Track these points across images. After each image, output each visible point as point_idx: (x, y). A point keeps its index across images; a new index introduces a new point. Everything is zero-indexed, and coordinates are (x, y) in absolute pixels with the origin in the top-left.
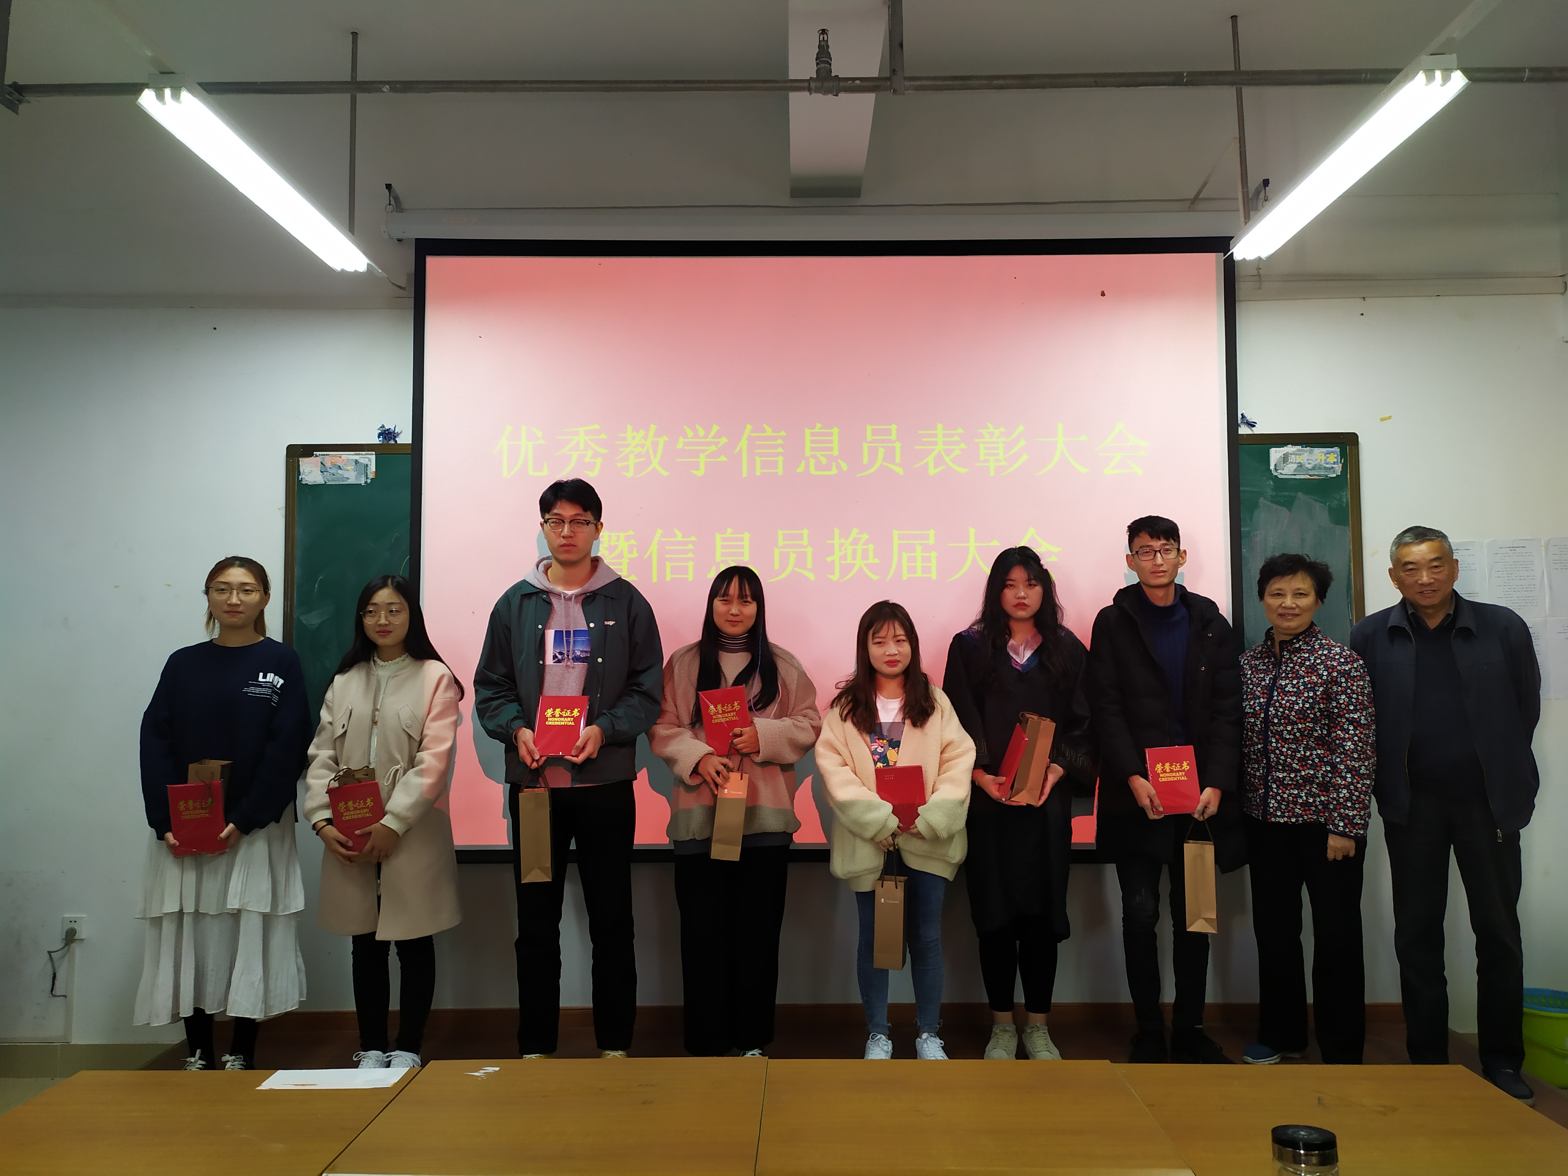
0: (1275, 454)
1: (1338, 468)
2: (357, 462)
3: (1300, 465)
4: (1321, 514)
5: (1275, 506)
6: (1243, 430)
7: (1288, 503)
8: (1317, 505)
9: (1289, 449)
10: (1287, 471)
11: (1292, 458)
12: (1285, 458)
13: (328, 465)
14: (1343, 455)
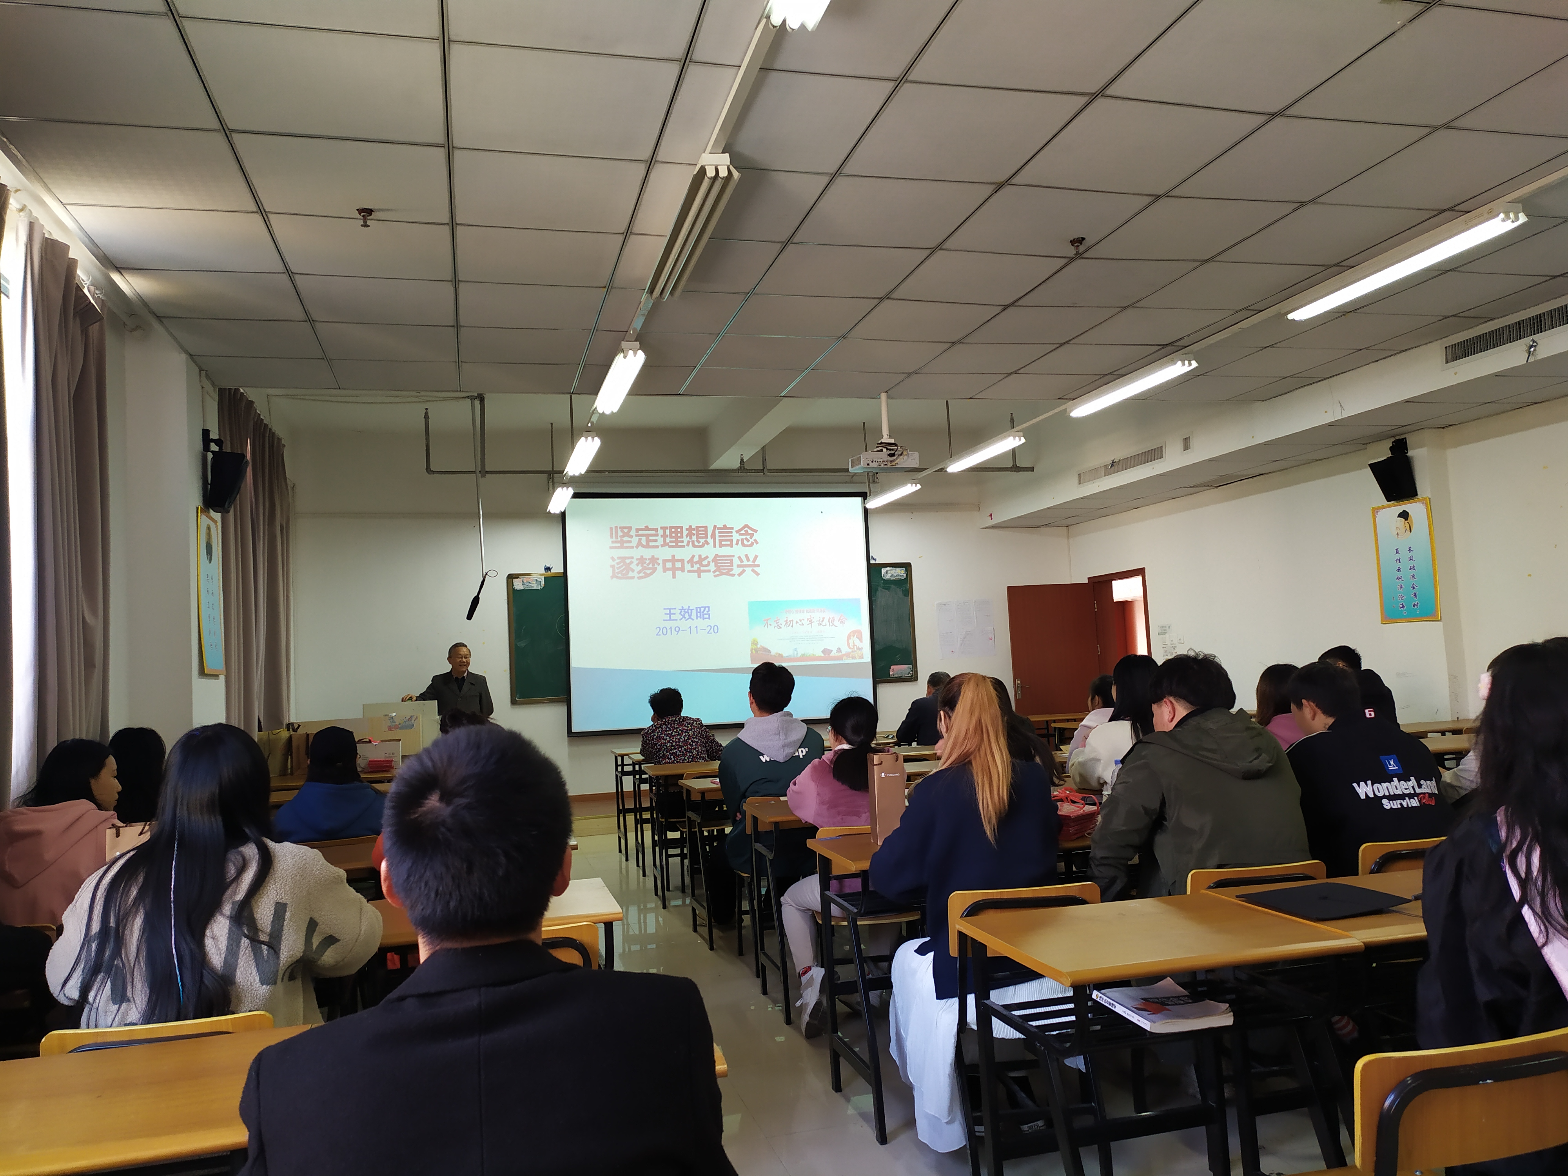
0: (884, 571)
1: (905, 575)
2: (536, 580)
3: (892, 575)
4: (900, 592)
5: (884, 590)
6: (872, 562)
7: (888, 589)
8: (898, 589)
9: (888, 569)
10: (888, 577)
11: (889, 572)
12: (887, 572)
13: (525, 582)
14: (906, 571)
